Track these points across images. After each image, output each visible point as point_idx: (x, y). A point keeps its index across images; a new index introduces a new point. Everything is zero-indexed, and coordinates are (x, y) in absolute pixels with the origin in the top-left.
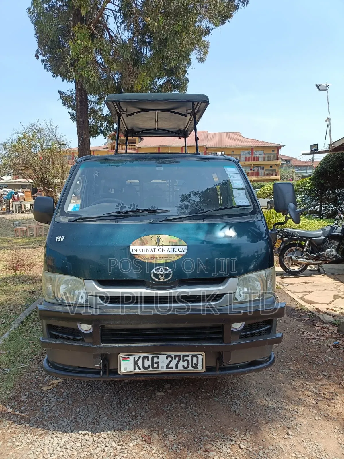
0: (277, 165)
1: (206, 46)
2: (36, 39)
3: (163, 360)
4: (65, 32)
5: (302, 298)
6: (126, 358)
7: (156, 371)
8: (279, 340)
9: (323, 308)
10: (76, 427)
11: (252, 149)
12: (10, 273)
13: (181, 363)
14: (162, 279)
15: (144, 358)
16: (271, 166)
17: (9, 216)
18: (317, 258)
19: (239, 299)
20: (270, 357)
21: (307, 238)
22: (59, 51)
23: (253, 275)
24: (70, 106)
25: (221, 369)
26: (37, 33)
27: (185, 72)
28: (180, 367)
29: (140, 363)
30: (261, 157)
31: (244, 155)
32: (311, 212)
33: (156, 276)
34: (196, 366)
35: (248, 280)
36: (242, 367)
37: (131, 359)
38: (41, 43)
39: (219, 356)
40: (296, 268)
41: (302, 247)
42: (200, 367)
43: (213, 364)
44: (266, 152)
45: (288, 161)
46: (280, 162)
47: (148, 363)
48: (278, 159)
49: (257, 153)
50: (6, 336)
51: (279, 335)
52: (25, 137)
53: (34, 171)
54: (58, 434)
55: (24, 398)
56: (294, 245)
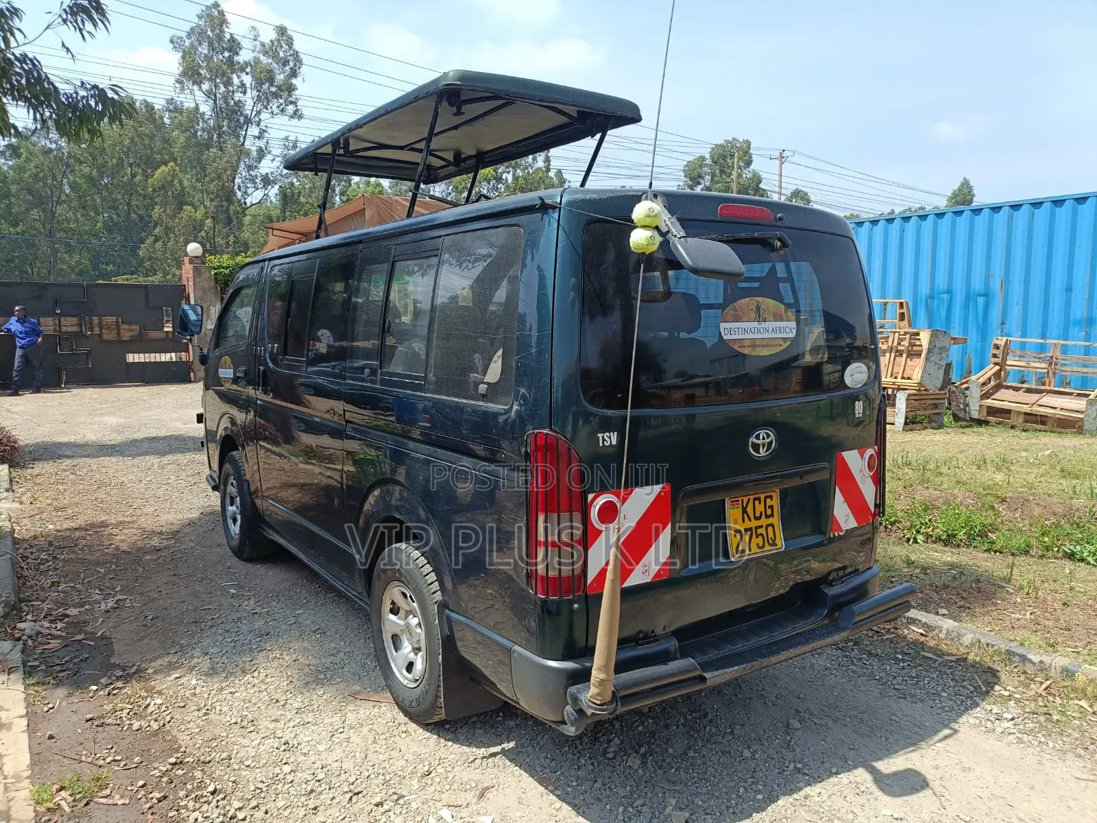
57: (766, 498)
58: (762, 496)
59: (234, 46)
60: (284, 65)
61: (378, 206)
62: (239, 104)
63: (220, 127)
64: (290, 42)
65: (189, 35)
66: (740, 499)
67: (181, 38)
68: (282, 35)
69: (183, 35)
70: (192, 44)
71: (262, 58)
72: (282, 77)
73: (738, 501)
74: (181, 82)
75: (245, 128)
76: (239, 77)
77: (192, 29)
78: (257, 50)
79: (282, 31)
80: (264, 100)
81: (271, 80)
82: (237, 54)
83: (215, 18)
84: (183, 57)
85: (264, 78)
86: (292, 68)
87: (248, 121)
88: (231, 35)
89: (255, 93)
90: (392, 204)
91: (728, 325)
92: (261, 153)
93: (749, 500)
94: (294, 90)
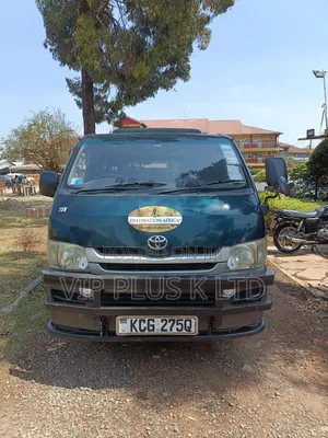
0: (275, 152)
1: (208, 34)
2: (44, 30)
3: (158, 323)
4: (72, 22)
5: (295, 275)
6: (123, 321)
7: (152, 333)
8: (268, 307)
9: (314, 284)
10: (78, 384)
11: (251, 136)
12: (20, 249)
13: (175, 326)
14: (158, 248)
15: (140, 321)
16: (269, 153)
17: (19, 199)
18: (310, 238)
19: (231, 268)
20: (260, 324)
21: (302, 218)
22: (67, 41)
23: (245, 245)
24: (76, 93)
25: (213, 333)
26: (46, 24)
27: (187, 60)
28: (174, 330)
29: (137, 325)
30: (260, 144)
31: (242, 143)
32: (307, 196)
33: (152, 244)
34: (189, 330)
35: (241, 249)
36: (233, 332)
37: (129, 321)
38: (49, 33)
39: (212, 320)
40: (290, 248)
41: (296, 227)
42: (193, 330)
43: (205, 328)
44: (264, 139)
45: (286, 148)
46: (277, 149)
47: (144, 325)
48: (276, 146)
49: (255, 141)
50: (15, 303)
51: (269, 302)
52: (35, 124)
53: (44, 155)
54: (62, 389)
55: (30, 358)
56: (288, 225)
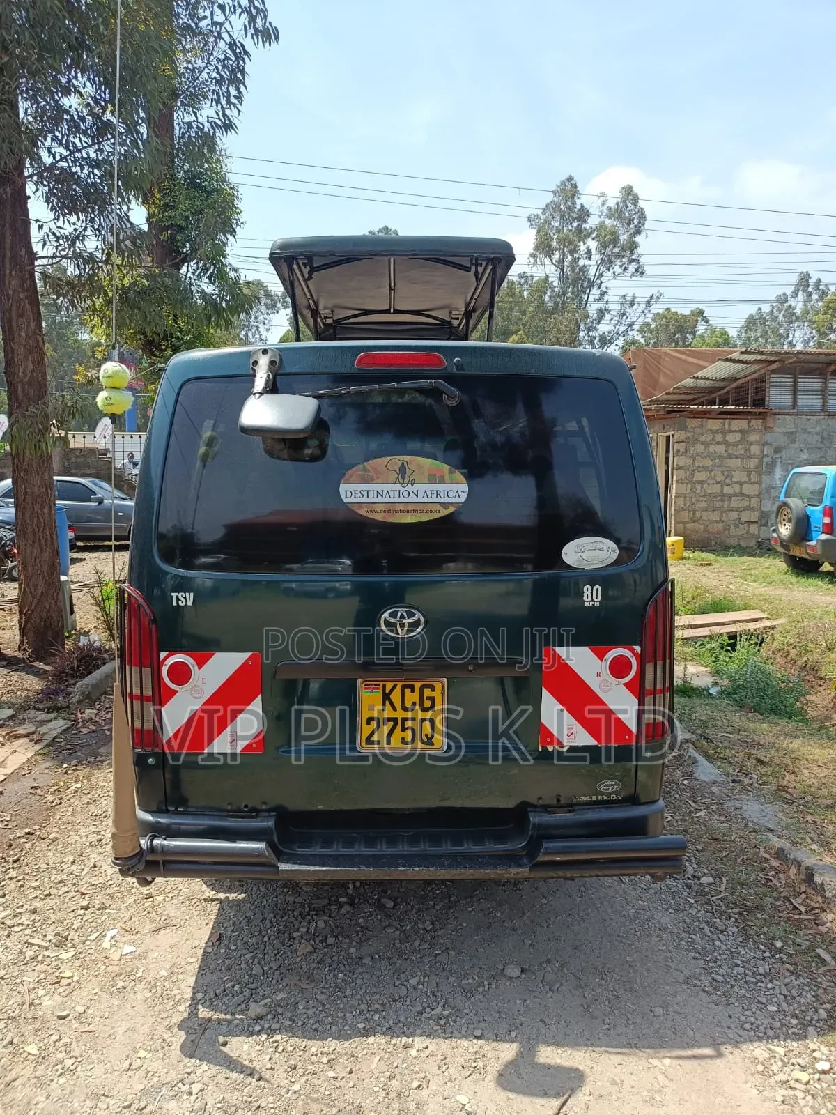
57: (422, 688)
58: (417, 685)
59: (584, 214)
60: (629, 224)
61: (645, 361)
62: (584, 269)
63: (565, 294)
64: (635, 201)
65: (544, 213)
66: (381, 683)
67: (538, 215)
68: (629, 194)
69: (539, 212)
70: (546, 221)
71: (608, 222)
72: (625, 237)
73: (378, 685)
74: (533, 256)
75: (588, 292)
76: (585, 243)
77: (547, 205)
78: (604, 214)
79: (628, 191)
80: (607, 262)
81: (615, 242)
82: (585, 222)
83: (569, 190)
84: (538, 232)
85: (608, 240)
86: (636, 226)
87: (591, 285)
88: (582, 206)
89: (599, 257)
90: (660, 356)
91: (352, 487)
92: (601, 313)
93: (395, 686)
94: (636, 248)
